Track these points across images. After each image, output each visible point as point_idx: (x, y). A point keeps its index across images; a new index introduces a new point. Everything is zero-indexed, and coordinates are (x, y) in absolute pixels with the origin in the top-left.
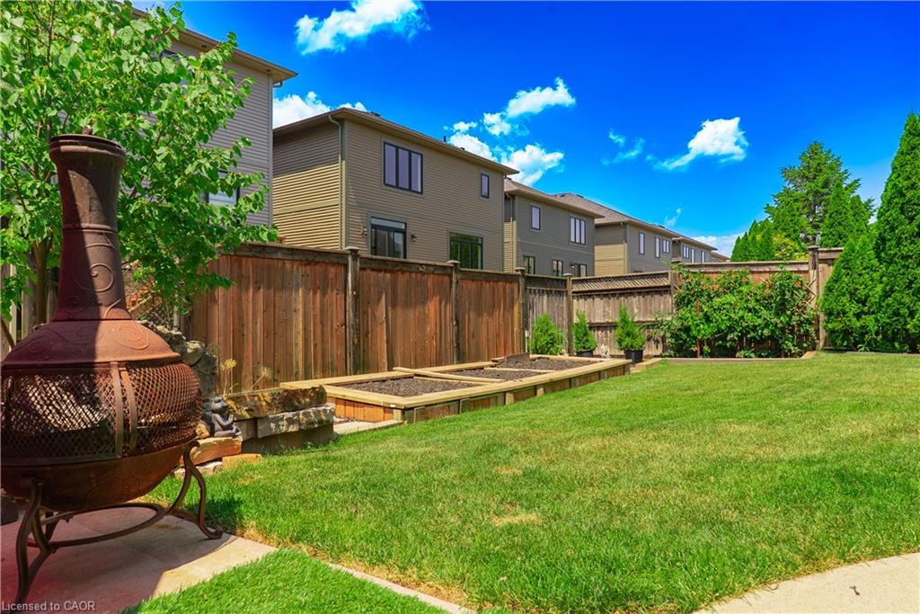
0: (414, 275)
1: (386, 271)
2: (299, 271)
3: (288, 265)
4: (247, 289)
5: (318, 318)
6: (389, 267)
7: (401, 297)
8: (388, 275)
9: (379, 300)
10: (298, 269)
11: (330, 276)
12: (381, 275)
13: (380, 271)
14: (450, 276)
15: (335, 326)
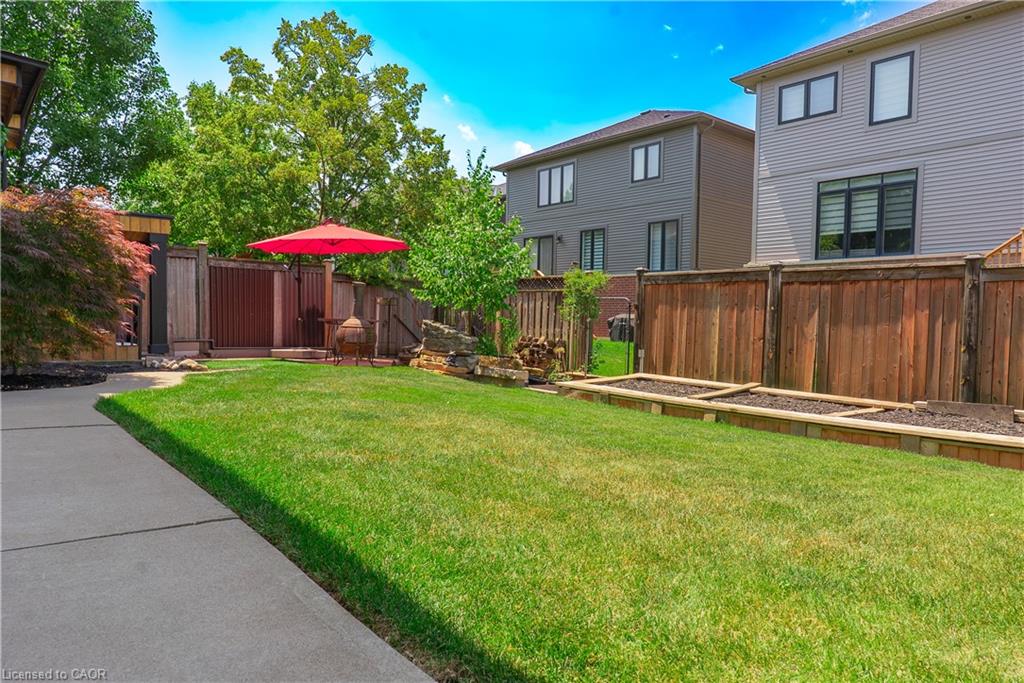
0: (874, 284)
1: (822, 283)
2: (717, 292)
3: (708, 287)
4: (677, 309)
5: (734, 331)
6: (826, 279)
7: (847, 312)
8: (827, 288)
9: (811, 315)
10: (717, 290)
11: (750, 293)
12: (814, 288)
13: (815, 283)
14: (962, 279)
15: (752, 339)
